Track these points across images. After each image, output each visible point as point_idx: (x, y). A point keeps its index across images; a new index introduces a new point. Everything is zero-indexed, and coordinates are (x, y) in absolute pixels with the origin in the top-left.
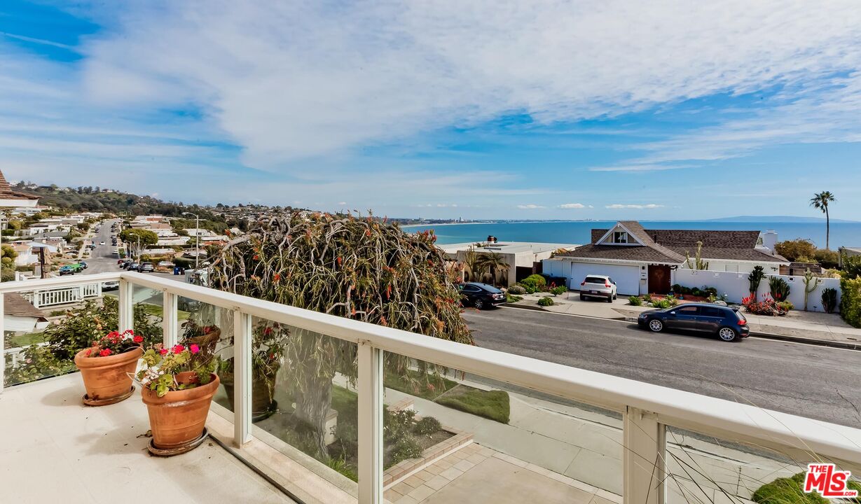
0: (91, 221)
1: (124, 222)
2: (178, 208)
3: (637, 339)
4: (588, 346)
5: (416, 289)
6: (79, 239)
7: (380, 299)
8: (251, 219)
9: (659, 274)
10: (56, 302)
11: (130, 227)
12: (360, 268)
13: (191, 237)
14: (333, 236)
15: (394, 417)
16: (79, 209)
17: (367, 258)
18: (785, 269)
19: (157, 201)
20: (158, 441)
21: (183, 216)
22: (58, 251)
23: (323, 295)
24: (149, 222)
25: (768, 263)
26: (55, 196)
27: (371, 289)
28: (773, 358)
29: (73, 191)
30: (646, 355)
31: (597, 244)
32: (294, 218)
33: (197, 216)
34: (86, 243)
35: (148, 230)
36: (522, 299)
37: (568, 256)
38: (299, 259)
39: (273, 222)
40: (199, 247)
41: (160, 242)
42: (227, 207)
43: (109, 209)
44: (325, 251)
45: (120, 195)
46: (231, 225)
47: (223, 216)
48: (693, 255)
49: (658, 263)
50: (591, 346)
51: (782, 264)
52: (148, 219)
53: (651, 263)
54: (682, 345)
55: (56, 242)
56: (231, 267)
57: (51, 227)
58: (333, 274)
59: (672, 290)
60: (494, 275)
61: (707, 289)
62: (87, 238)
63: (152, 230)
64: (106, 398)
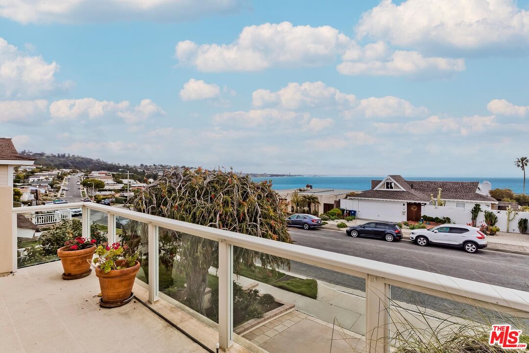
0: (65, 174)
1: (85, 175)
2: (117, 166)
3: (398, 248)
4: (367, 253)
5: (259, 215)
6: (58, 185)
7: (237, 220)
8: (161, 174)
9: (414, 208)
10: (45, 222)
11: (88, 178)
12: (225, 202)
13: (125, 184)
14: (209, 183)
15: (246, 293)
16: (58, 167)
17: (229, 196)
18: (495, 206)
19: (104, 162)
20: (105, 299)
21: (120, 172)
22: (46, 192)
23: (203, 218)
24: (99, 175)
25: (484, 202)
26: (44, 159)
27: (231, 214)
28: (485, 262)
29: (55, 156)
30: (404, 259)
31: (374, 189)
32: (185, 171)
33: (128, 171)
34: (62, 188)
35: (99, 180)
36: (327, 223)
37: (356, 197)
38: (188, 196)
39: (173, 174)
40: (130, 190)
41: (106, 187)
42: (147, 166)
43: (76, 167)
44: (204, 191)
45: (82, 158)
46: (149, 177)
47: (144, 171)
48: (435, 196)
49: (413, 202)
50: (369, 253)
51: (493, 202)
52: (99, 173)
53: (409, 201)
54: (427, 253)
55: (45, 187)
56: (148, 201)
57: (41, 178)
58: (209, 205)
59: (422, 219)
60: (310, 209)
61: (444, 218)
62: (63, 184)
63: (101, 180)
64: (75, 275)
